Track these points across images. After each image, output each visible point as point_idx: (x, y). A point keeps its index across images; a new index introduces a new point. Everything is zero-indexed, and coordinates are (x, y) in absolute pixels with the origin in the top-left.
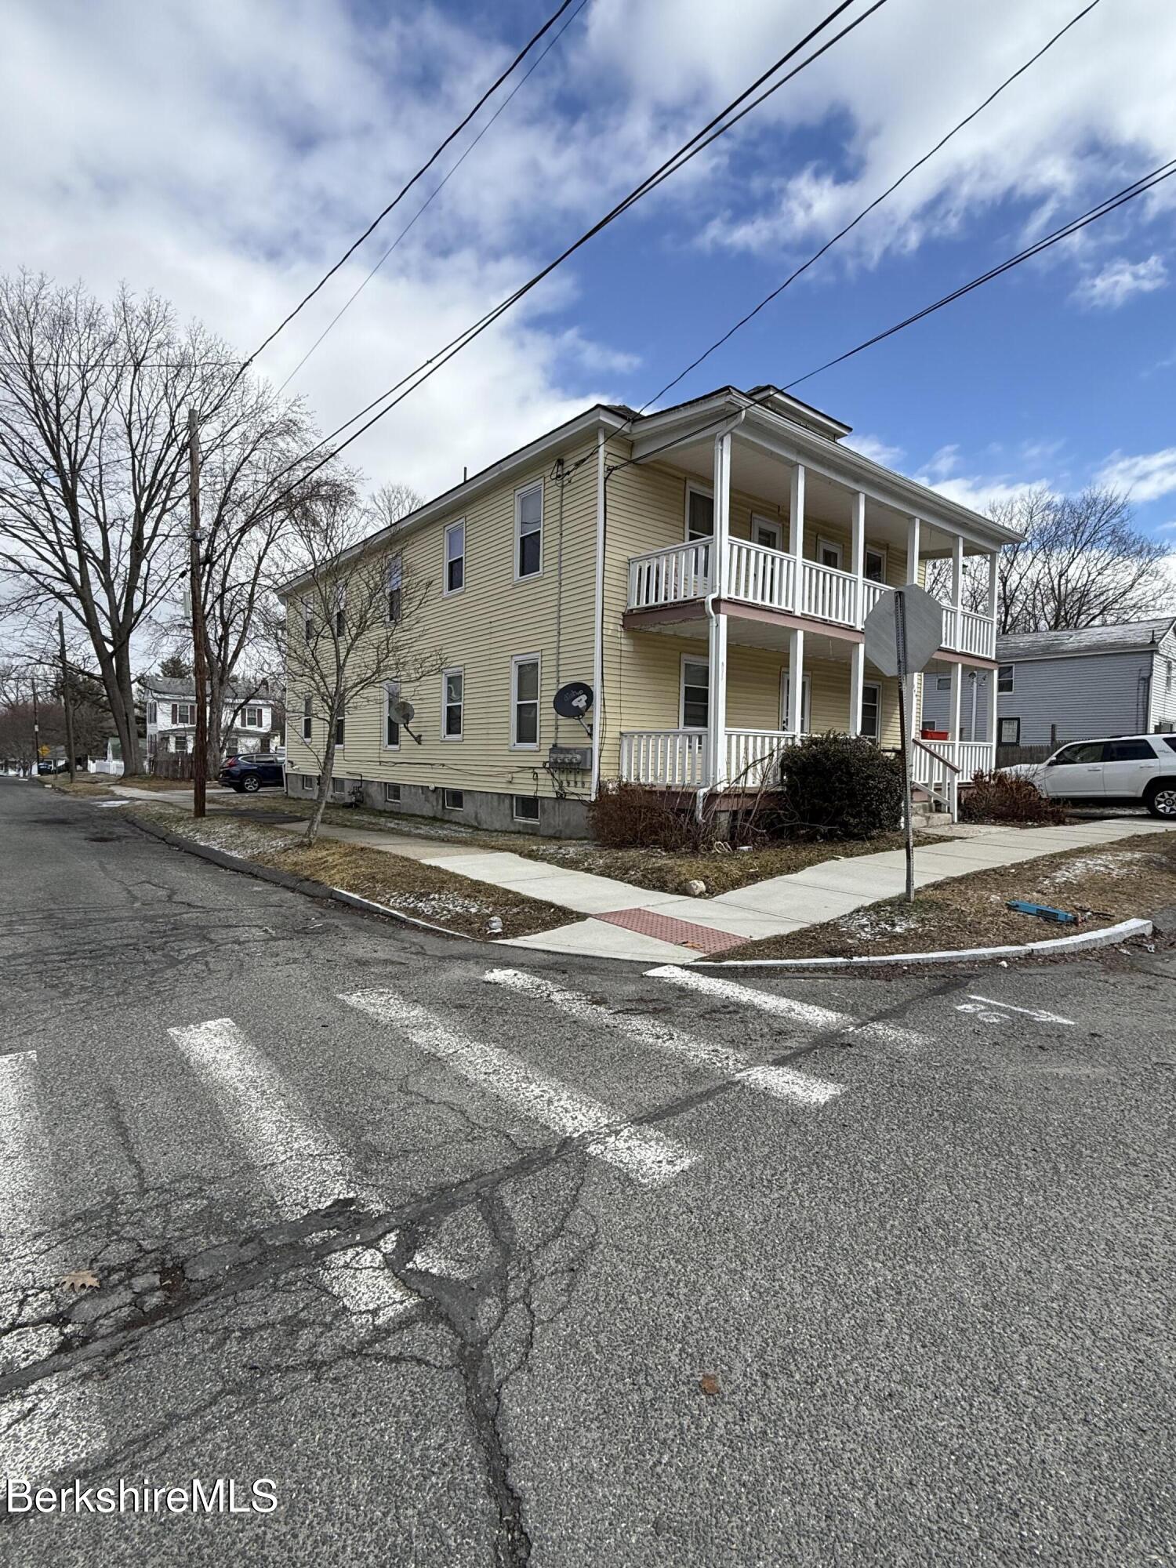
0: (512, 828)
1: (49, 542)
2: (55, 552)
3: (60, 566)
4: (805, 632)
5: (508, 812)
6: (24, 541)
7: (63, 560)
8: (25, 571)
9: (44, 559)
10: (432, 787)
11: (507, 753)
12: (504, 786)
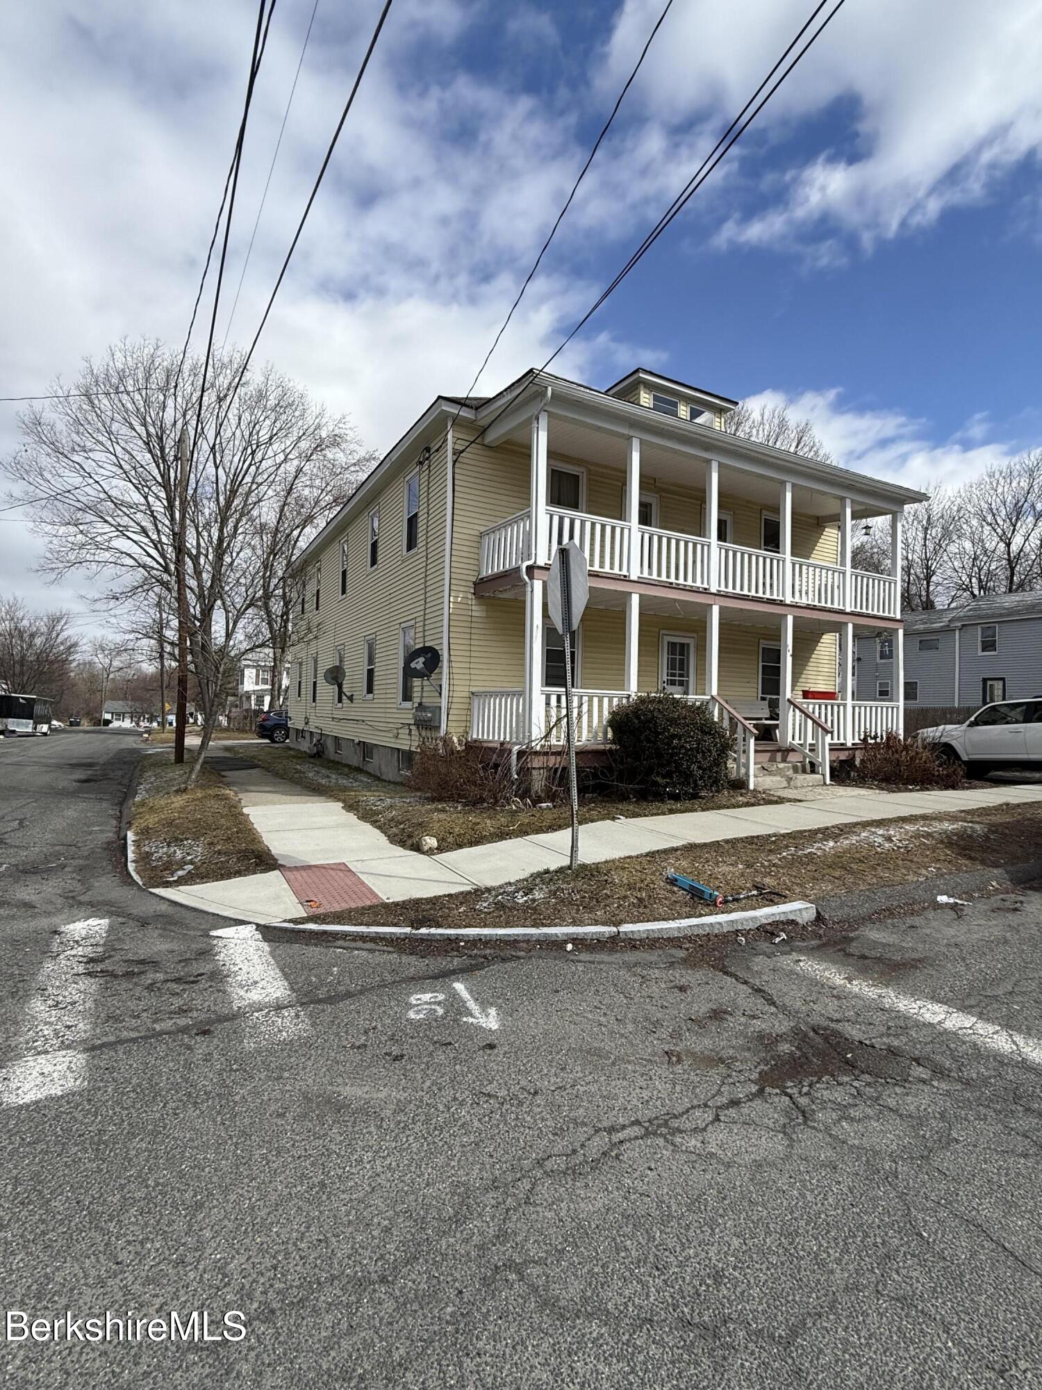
0: (399, 780)
1: (152, 541)
2: (156, 548)
3: (161, 561)
4: (641, 596)
5: (396, 764)
6: (135, 542)
7: (163, 556)
8: (140, 565)
9: (149, 555)
10: (357, 740)
11: (395, 711)
12: (393, 740)
